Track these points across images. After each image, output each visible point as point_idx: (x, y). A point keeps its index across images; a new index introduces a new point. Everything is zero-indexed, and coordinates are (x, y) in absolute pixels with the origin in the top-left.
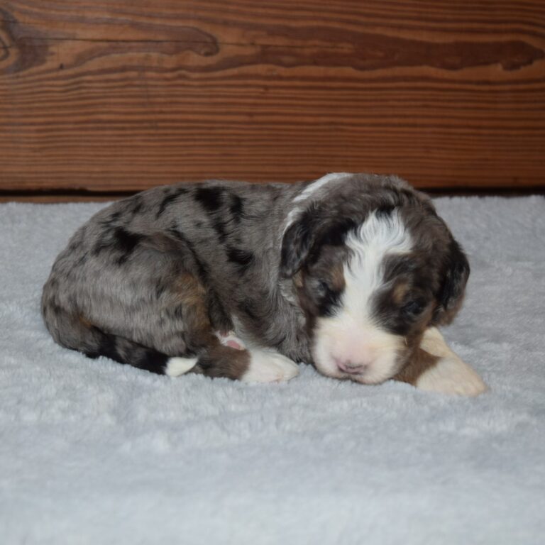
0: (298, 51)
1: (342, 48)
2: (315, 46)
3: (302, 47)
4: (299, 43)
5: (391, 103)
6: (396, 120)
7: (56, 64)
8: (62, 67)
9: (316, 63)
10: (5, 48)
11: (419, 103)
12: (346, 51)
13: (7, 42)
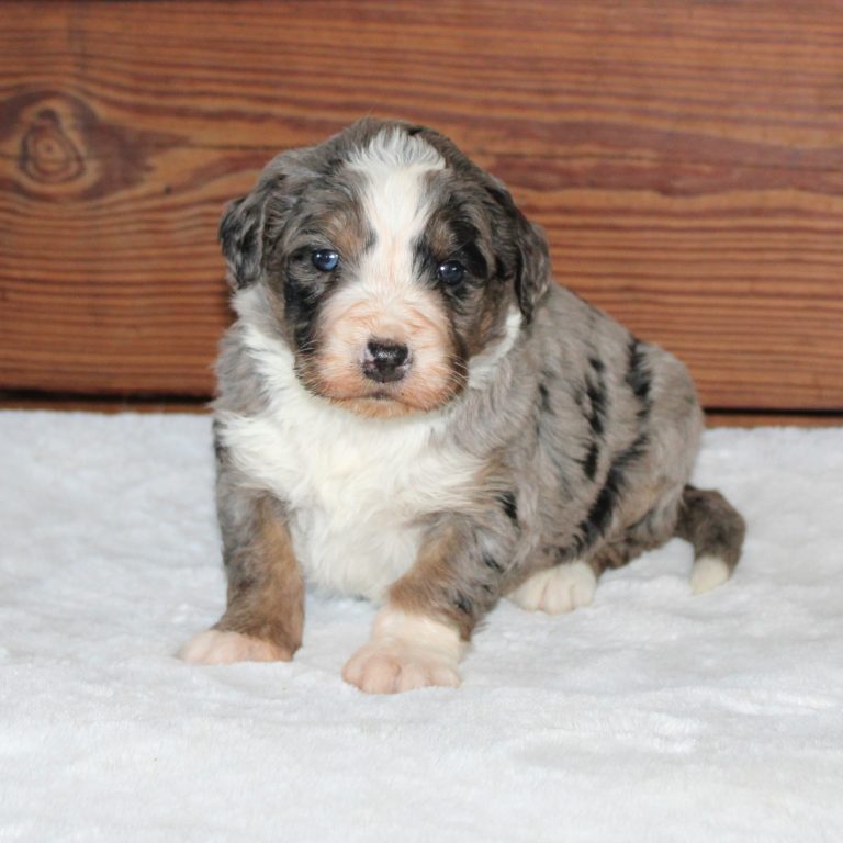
0: (561, 163)
1: (639, 158)
2: (590, 155)
3: (567, 157)
4: (561, 150)
5: (730, 255)
6: (745, 286)
7: (159, 186)
8: (168, 191)
9: (593, 185)
10: (79, 159)
11: (783, 256)
12: (645, 164)
13: (82, 150)
